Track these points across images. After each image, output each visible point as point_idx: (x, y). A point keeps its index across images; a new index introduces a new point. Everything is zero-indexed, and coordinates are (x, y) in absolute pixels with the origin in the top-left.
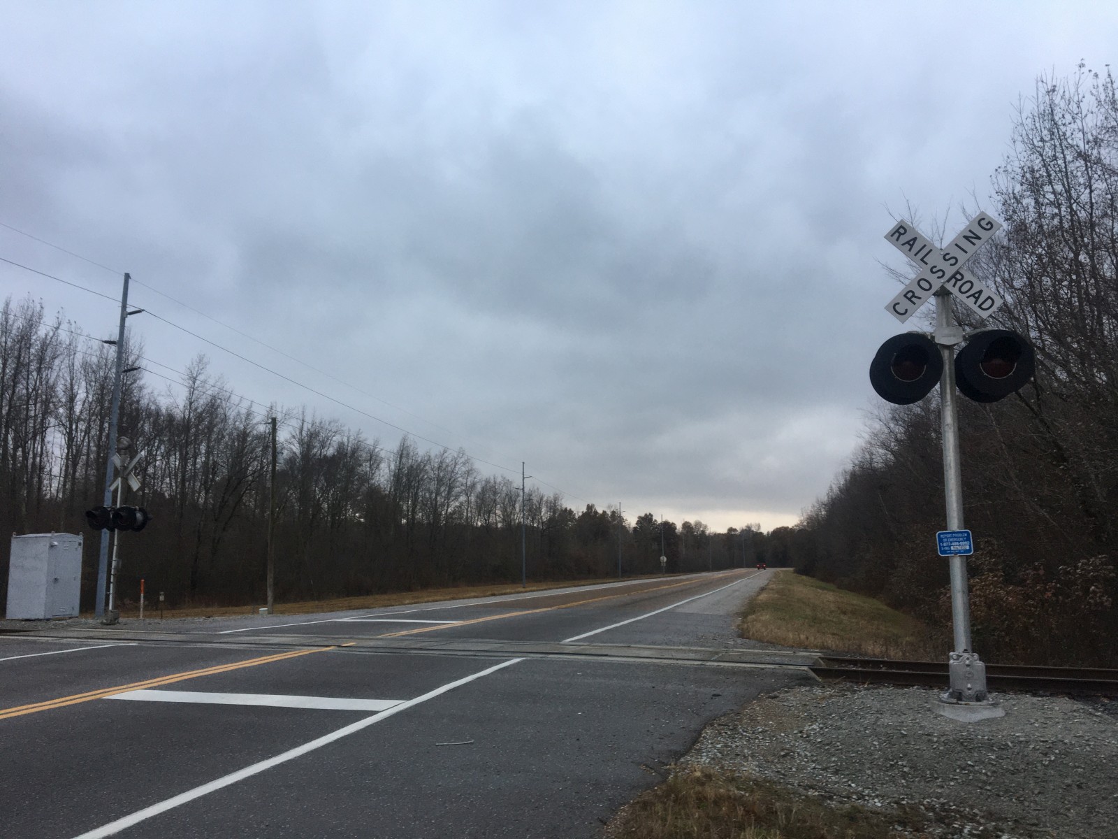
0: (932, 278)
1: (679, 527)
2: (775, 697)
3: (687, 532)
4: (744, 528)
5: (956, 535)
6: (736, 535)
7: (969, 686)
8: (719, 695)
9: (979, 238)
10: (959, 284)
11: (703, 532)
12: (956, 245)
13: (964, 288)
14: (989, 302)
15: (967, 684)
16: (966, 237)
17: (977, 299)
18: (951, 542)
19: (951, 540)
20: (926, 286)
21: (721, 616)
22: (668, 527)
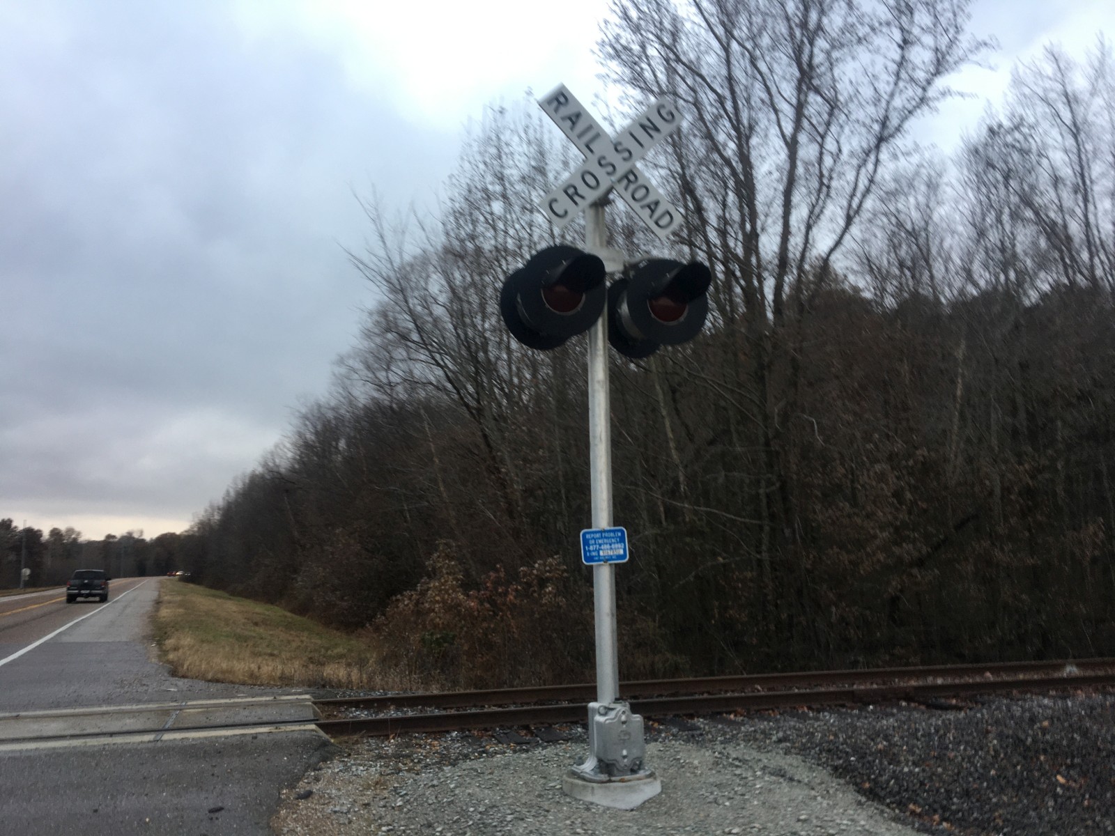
0: (601, 173)
1: (46, 535)
2: (308, 795)
3: (55, 540)
4: (125, 534)
5: (606, 535)
6: (116, 543)
7: (625, 753)
8: (220, 809)
9: (657, 130)
10: (632, 187)
11: (75, 540)
12: (632, 135)
13: (639, 195)
14: (667, 218)
15: (622, 749)
16: (643, 127)
17: (653, 211)
18: (600, 545)
19: (600, 541)
20: (592, 182)
21: (126, 643)
22: (32, 535)
